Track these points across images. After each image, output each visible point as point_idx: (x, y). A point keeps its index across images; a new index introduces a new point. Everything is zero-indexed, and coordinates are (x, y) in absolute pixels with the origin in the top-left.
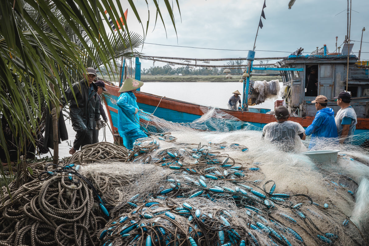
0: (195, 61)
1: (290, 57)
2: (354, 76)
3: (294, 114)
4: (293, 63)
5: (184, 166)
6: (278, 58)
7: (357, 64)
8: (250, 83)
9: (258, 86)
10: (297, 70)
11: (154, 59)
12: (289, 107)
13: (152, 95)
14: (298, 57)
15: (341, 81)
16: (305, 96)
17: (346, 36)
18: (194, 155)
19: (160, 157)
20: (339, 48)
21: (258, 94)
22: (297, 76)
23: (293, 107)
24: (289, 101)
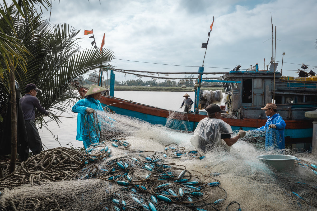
0: (157, 74)
1: (231, 72)
2: (279, 87)
3: (234, 116)
4: (233, 77)
5: (134, 182)
6: (221, 73)
7: (281, 78)
8: (200, 92)
9: (206, 94)
10: (236, 82)
11: (125, 72)
12: (230, 110)
13: (123, 100)
14: (237, 72)
15: (269, 92)
16: (243, 102)
17: (272, 58)
18: (147, 166)
19: (109, 168)
20: (267, 66)
21: (205, 100)
22: (236, 87)
23: (233, 111)
24: (230, 106)
